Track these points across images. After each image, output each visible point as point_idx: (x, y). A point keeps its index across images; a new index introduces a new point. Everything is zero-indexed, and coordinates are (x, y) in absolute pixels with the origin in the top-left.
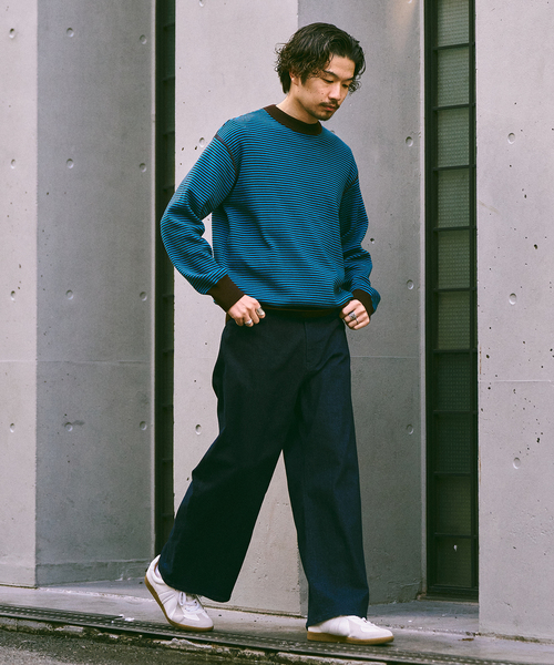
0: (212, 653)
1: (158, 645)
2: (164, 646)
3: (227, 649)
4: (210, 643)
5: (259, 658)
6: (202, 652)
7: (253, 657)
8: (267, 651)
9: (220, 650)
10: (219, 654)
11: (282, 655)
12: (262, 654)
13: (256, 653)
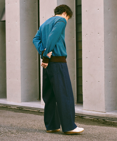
0: (94, 120)
1: (84, 118)
2: (85, 118)
3: (96, 119)
4: (93, 118)
5: (102, 121)
6: (92, 119)
7: (101, 121)
8: (103, 120)
9: (95, 119)
10: (95, 120)
11: (106, 120)
12: (102, 120)
13: (101, 120)
